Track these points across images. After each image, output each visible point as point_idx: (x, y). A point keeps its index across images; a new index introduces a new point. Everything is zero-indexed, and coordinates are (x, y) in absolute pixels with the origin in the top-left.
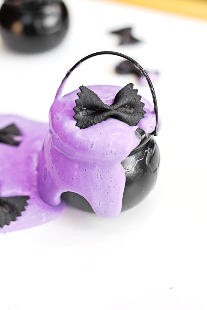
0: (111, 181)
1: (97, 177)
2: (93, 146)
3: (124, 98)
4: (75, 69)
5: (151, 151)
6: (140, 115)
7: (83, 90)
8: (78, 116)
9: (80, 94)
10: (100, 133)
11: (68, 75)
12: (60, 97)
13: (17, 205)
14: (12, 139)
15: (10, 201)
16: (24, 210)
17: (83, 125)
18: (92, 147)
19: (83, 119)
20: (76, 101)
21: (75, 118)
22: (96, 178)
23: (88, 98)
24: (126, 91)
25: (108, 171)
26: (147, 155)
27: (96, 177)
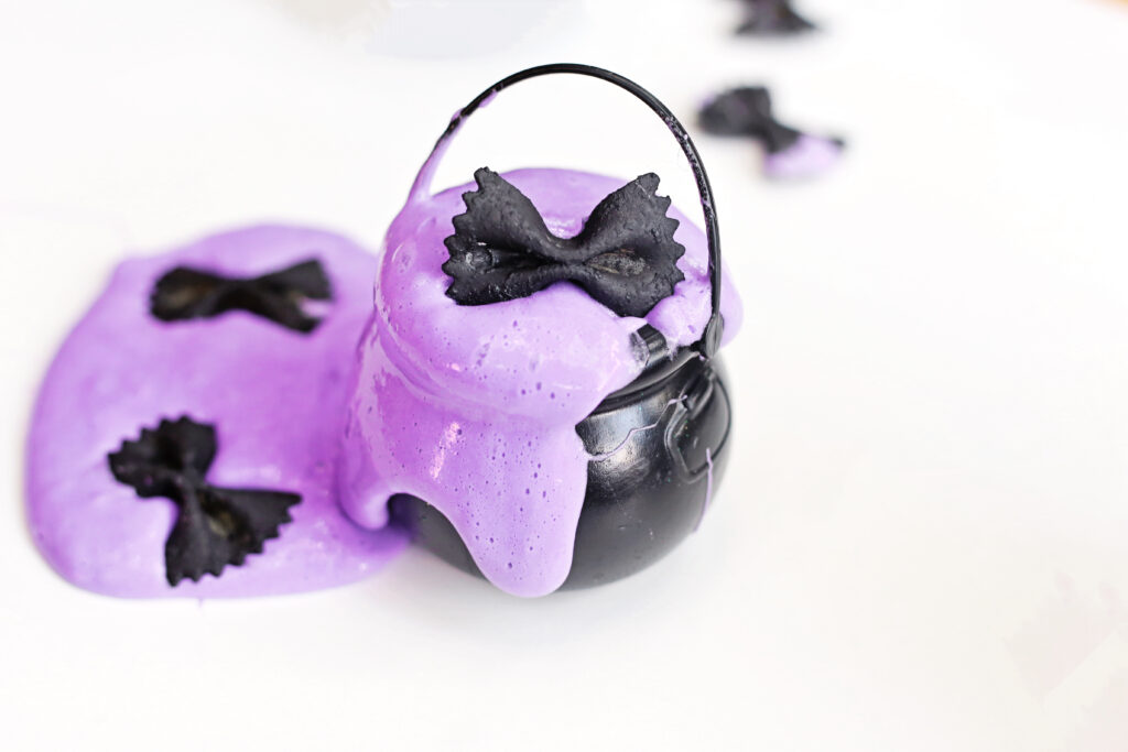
0: (536, 475)
1: (494, 458)
2: (486, 361)
3: (615, 229)
4: (478, 112)
5: (691, 404)
6: (661, 287)
7: (483, 185)
8: (455, 266)
9: (473, 201)
10: (515, 324)
11: (454, 124)
12: (423, 197)
13: (257, 516)
14: (294, 309)
15: (237, 502)
16: (274, 534)
17: (468, 294)
18: (479, 363)
19: (472, 277)
20: (454, 219)
21: (445, 268)
22: (490, 461)
23: (497, 217)
24: (628, 200)
25: (530, 444)
26: (674, 416)
27: (490, 458)
